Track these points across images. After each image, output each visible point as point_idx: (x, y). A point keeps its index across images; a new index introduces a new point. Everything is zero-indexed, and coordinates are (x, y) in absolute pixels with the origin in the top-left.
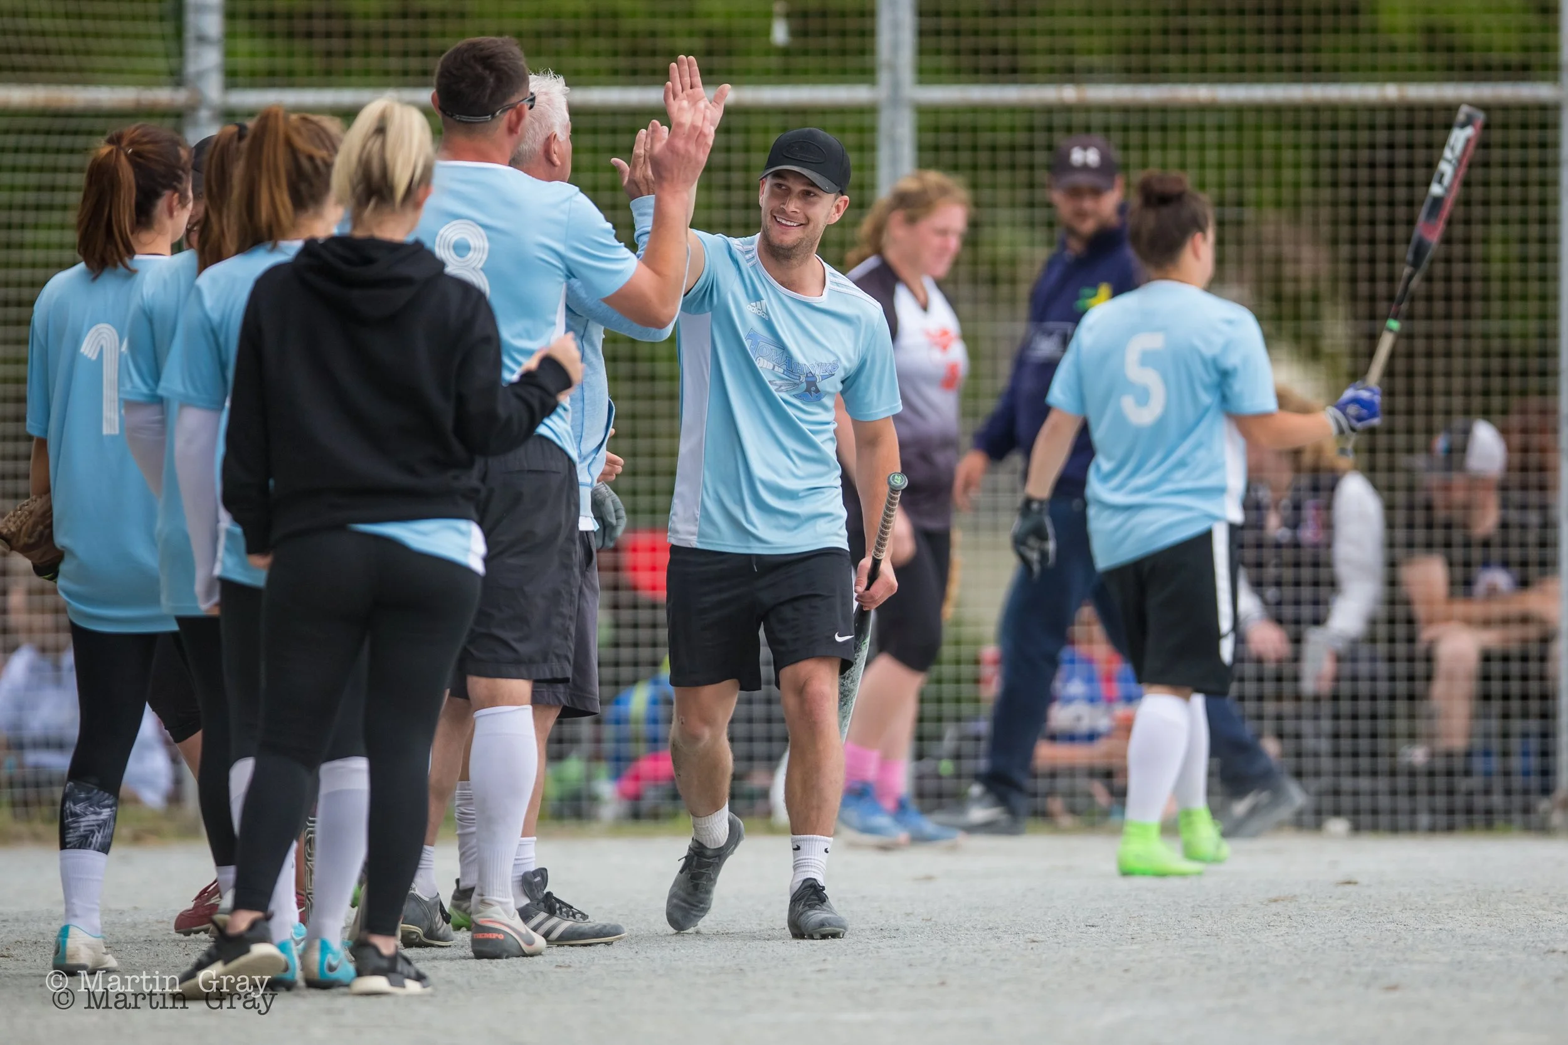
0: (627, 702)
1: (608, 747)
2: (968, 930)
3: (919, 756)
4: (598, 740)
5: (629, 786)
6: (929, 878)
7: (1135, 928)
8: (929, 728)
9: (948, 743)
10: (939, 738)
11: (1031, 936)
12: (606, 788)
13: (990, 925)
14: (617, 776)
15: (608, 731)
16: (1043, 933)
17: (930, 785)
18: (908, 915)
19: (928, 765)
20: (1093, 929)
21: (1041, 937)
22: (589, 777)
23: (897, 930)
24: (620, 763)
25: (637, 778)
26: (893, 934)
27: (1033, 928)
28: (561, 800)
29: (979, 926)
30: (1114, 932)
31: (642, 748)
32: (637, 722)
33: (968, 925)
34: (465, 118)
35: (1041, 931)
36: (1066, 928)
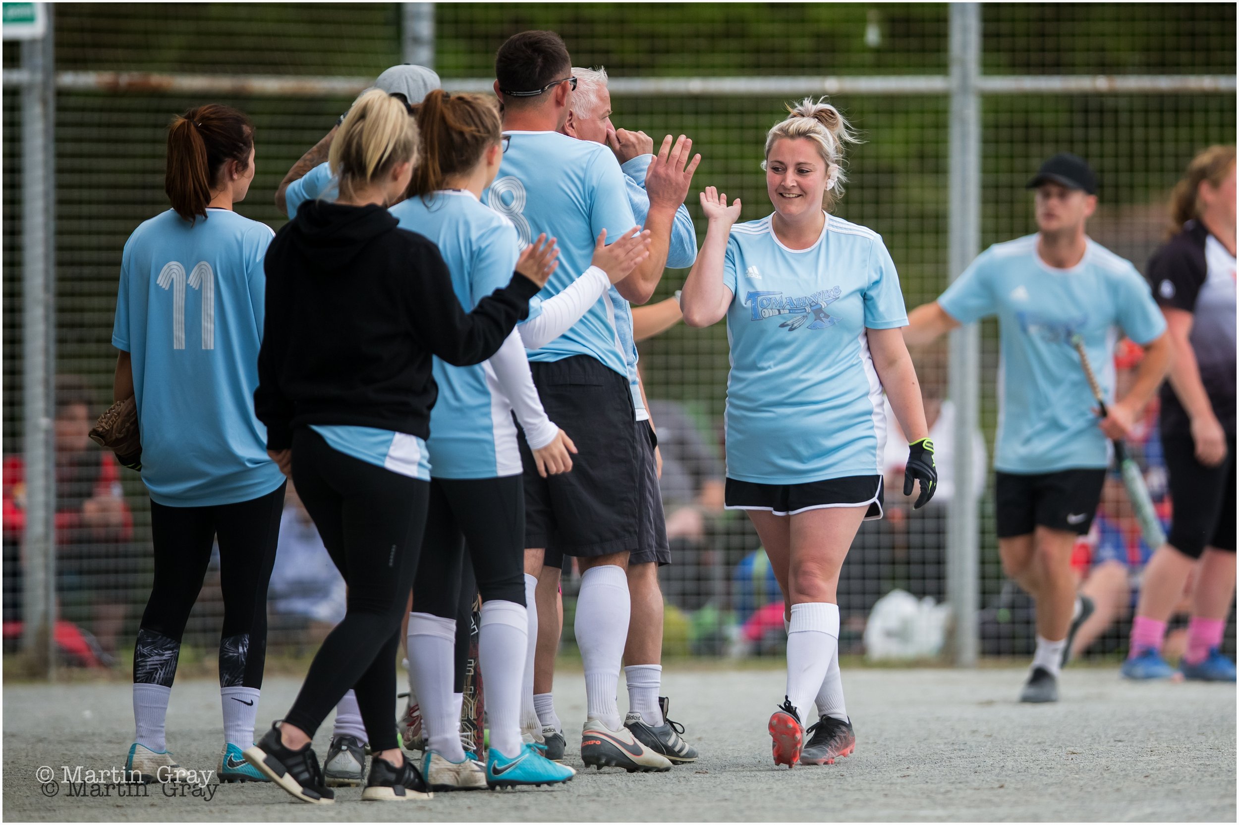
0: (751, 564)
1: (737, 599)
2: (1021, 744)
3: (983, 605)
4: (728, 593)
5: (753, 630)
6: (990, 703)
7: (1154, 743)
8: (991, 584)
9: (1005, 597)
10: (998, 592)
11: (1071, 749)
12: (735, 632)
13: (1039, 740)
14: (743, 621)
15: (737, 586)
16: (1081, 747)
17: (991, 629)
18: (974, 732)
19: (989, 614)
20: (1120, 744)
21: (1079, 750)
22: (721, 623)
23: (966, 744)
24: (746, 612)
25: (759, 623)
26: (962, 747)
27: (1073, 743)
28: (699, 640)
29: (1030, 741)
30: (1137, 746)
31: (763, 600)
32: (759, 579)
33: (1021, 740)
34: (520, 94)
35: (1079, 745)
36: (1099, 743)
